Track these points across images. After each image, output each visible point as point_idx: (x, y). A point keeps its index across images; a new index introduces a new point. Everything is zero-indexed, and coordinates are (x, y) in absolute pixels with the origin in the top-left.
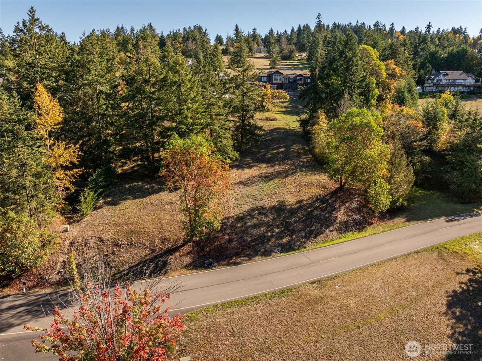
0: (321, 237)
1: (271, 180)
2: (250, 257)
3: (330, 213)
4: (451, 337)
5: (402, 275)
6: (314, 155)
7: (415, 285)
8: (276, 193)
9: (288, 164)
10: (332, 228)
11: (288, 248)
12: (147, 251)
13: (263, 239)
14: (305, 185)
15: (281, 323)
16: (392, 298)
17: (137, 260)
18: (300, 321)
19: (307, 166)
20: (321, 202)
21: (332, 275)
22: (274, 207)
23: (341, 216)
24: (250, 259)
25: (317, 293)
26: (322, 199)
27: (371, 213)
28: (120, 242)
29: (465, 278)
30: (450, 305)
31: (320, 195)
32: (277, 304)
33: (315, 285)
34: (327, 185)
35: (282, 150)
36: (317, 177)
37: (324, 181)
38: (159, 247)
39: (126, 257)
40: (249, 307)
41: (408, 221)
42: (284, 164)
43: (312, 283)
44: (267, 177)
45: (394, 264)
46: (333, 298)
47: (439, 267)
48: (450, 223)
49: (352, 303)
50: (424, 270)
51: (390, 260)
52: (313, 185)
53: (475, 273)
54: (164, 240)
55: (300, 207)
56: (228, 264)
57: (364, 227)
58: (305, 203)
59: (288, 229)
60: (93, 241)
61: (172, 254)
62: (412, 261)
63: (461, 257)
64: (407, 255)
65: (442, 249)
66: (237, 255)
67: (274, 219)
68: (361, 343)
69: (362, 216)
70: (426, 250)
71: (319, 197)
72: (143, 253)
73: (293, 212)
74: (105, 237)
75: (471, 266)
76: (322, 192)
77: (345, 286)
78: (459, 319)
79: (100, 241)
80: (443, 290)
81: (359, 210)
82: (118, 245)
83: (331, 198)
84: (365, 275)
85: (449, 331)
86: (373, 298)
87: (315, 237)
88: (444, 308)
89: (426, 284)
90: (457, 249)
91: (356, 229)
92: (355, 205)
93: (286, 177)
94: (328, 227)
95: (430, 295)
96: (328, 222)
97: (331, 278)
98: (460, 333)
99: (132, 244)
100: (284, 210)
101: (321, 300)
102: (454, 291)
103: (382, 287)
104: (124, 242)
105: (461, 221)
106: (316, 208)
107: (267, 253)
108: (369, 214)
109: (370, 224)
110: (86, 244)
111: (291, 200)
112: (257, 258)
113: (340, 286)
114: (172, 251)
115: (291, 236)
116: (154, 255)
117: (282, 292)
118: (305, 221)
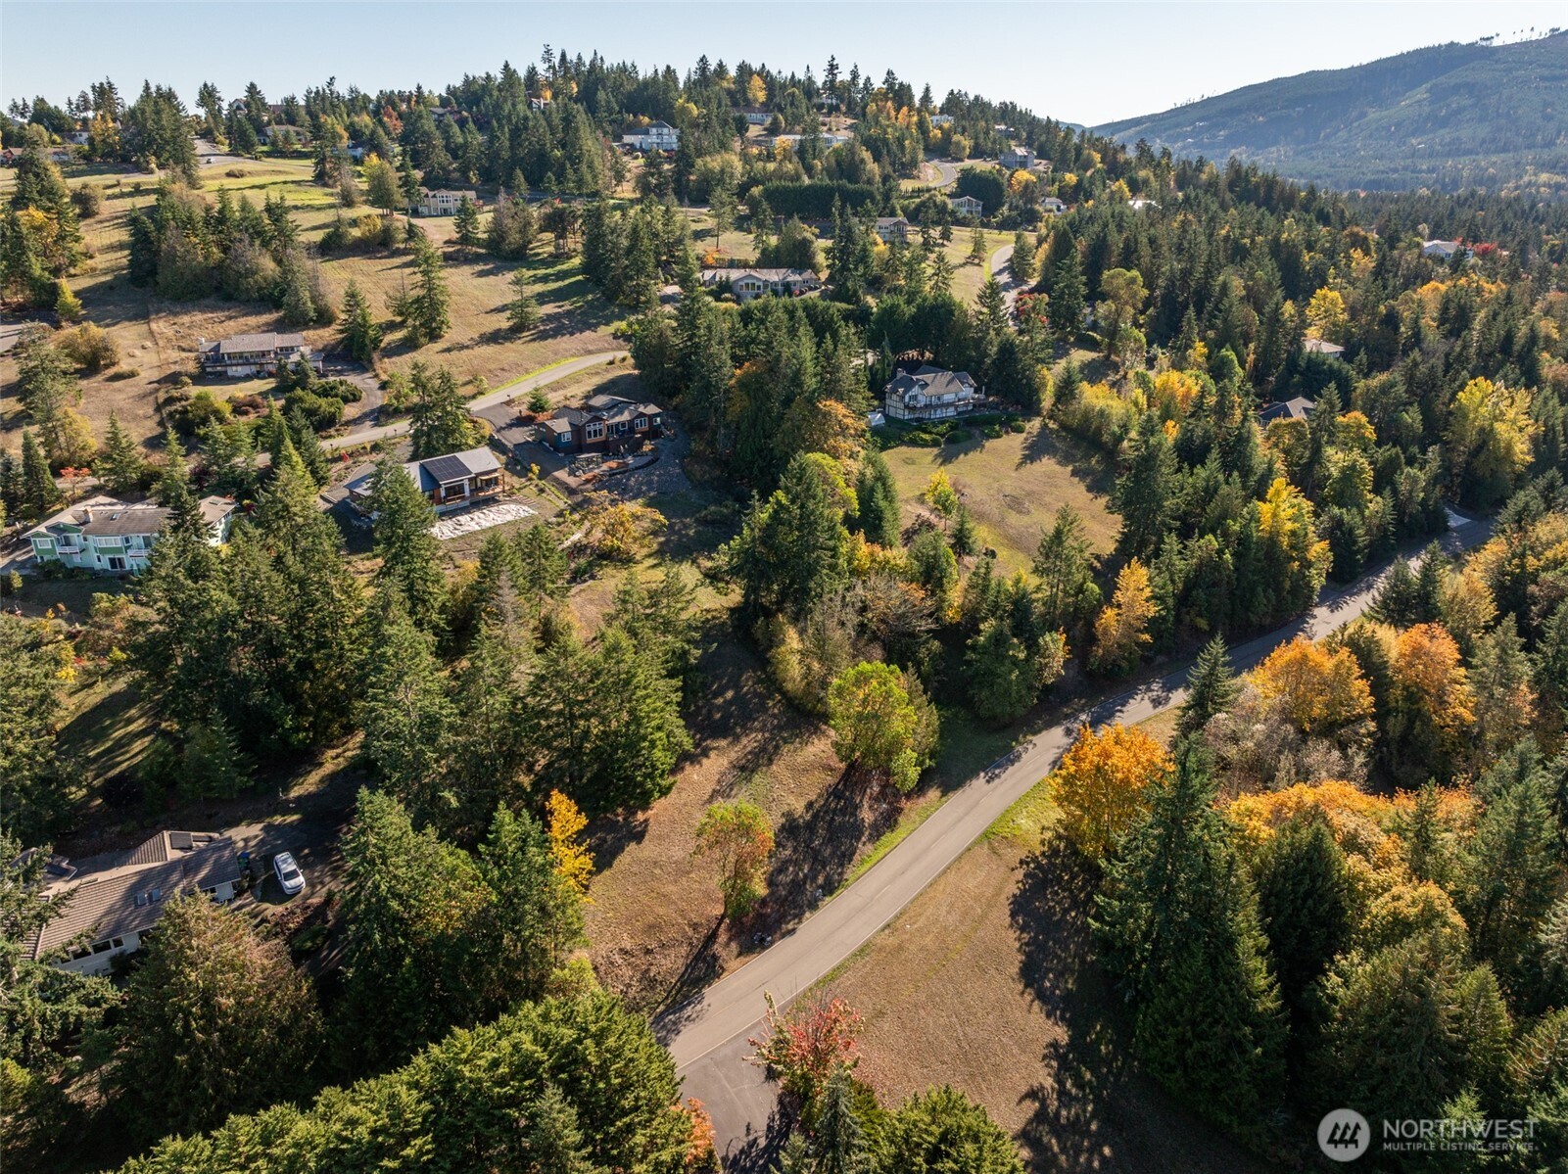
0: (857, 857)
1: (752, 771)
2: (799, 917)
3: (854, 814)
4: (1019, 950)
5: (962, 890)
7: (976, 899)
8: (774, 799)
9: (757, 730)
10: (863, 839)
11: (829, 888)
12: (685, 948)
13: (797, 886)
14: (803, 770)
15: (878, 984)
16: (961, 922)
17: (680, 964)
18: (893, 977)
19: (788, 727)
20: (835, 798)
21: (897, 914)
22: (784, 827)
23: (867, 815)
24: (800, 922)
25: (893, 941)
26: (835, 793)
27: (898, 794)
28: (649, 947)
29: (1020, 874)
30: (1013, 915)
31: (830, 786)
32: (864, 966)
33: (887, 932)
34: (832, 764)
35: (730, 694)
36: (810, 748)
37: (825, 755)
38: (697, 938)
39: (668, 963)
40: (841, 979)
41: (944, 793)
42: (752, 730)
43: (883, 930)
44: (743, 769)
45: (952, 876)
46: (910, 941)
47: (994, 866)
48: (992, 784)
49: (928, 940)
50: (981, 875)
51: (944, 872)
52: (812, 766)
53: (1028, 864)
54: (695, 926)
55: (815, 816)
56: (783, 936)
57: (896, 821)
58: (816, 805)
59: (817, 861)
60: (617, 956)
61: (714, 943)
62: (965, 866)
63: (1009, 842)
64: (959, 858)
65: (991, 836)
66: (782, 919)
67: (795, 850)
68: (951, 980)
69: (888, 804)
70: (975, 843)
71: (830, 790)
72: (683, 951)
73: (810, 827)
74: (628, 945)
75: (1023, 854)
77: (915, 923)
78: (1023, 929)
79: (625, 954)
80: (1003, 896)
81: (882, 796)
82: (648, 952)
83: (845, 787)
84: (928, 902)
85: (1017, 945)
86: (945, 928)
87: (850, 860)
88: (1008, 920)
89: (987, 894)
90: (1006, 832)
91: (888, 828)
92: (876, 789)
93: (770, 761)
94: (858, 839)
95: (993, 907)
96: (855, 831)
97: (897, 918)
98: (1027, 944)
99: (664, 944)
100: (798, 827)
101: (900, 948)
102: (1014, 896)
103: (949, 912)
104: (652, 945)
105: (1003, 776)
106: (834, 811)
107: (813, 905)
108: (895, 796)
109: (900, 811)
110: (612, 963)
111: (798, 806)
112: (807, 914)
113: (910, 925)
114: (712, 938)
115: (824, 867)
116: (696, 951)
117: (861, 951)
118: (830, 840)
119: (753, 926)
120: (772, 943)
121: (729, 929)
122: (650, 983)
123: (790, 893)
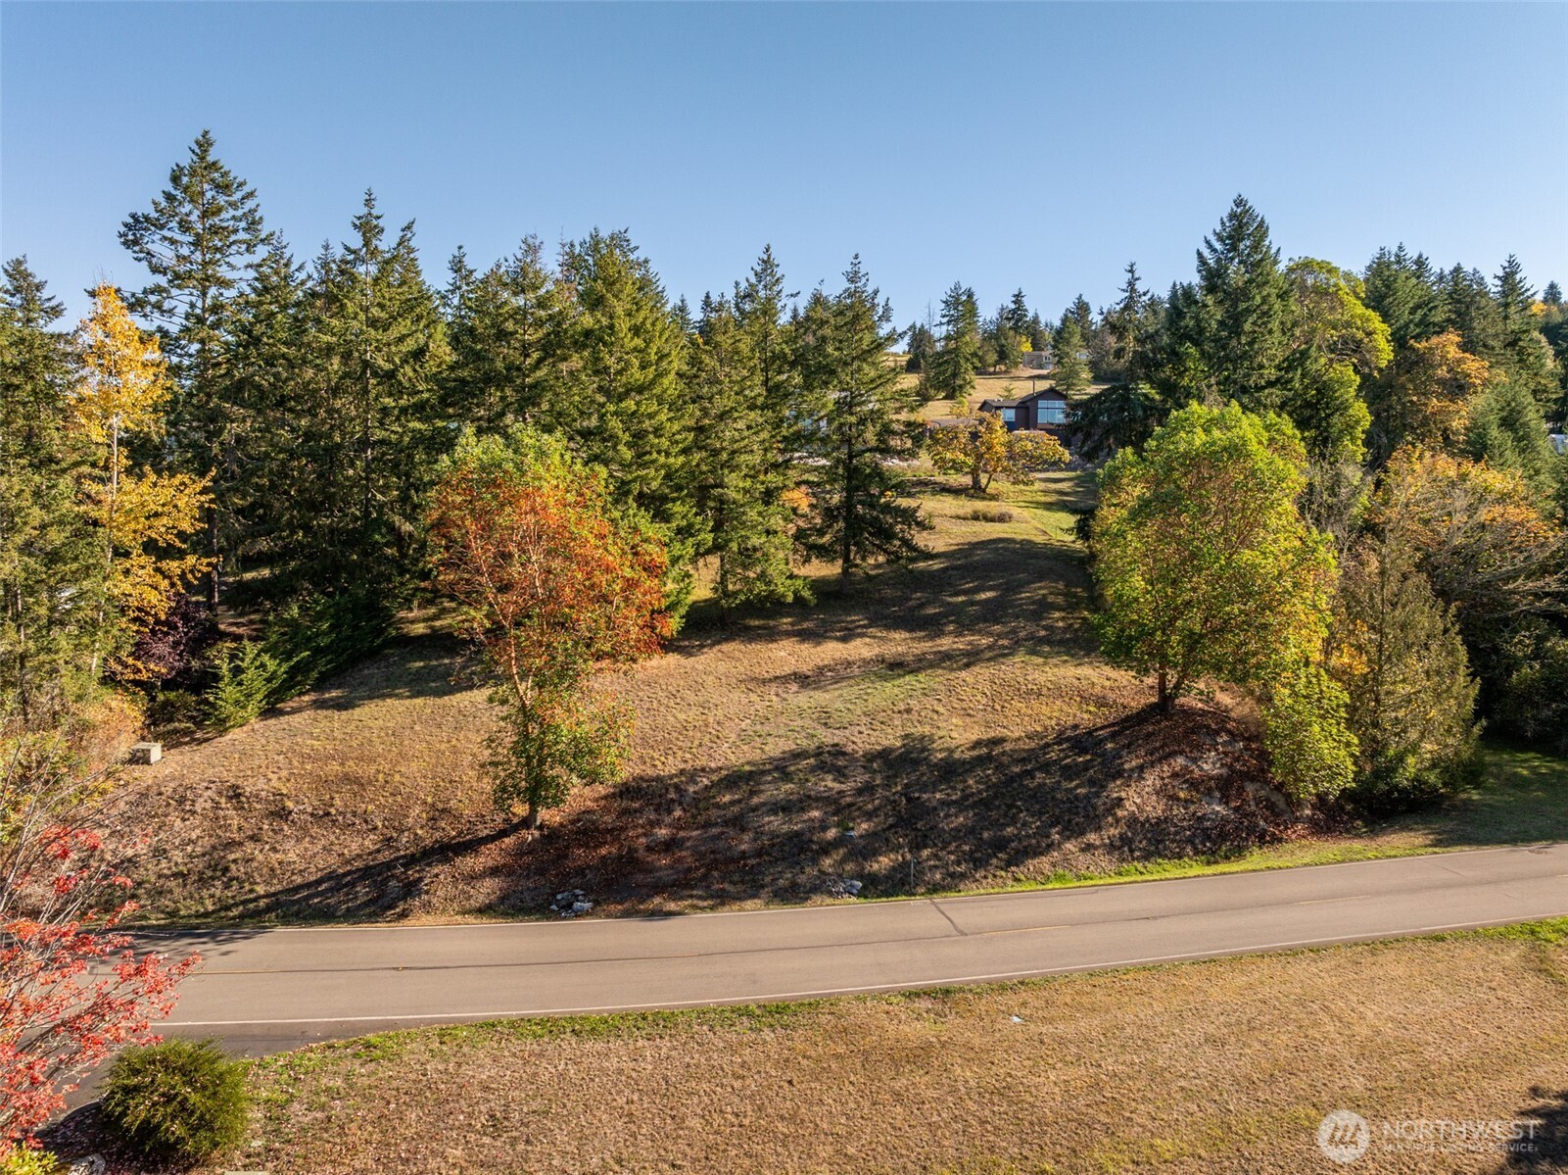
0: (1044, 863)
1: (911, 672)
2: (722, 899)
3: (1098, 784)
5: (1325, 1008)
7: (1372, 1051)
8: (908, 711)
9: (991, 634)
10: (1092, 837)
11: (892, 886)
12: (370, 842)
13: (799, 848)
14: (1030, 692)
15: (710, 1113)
17: (318, 867)
18: (792, 1118)
19: (1061, 642)
20: (1071, 748)
21: (1010, 978)
22: (884, 754)
23: (1140, 799)
25: (918, 1030)
26: (1081, 741)
27: (1281, 804)
28: (290, 804)
31: (1075, 727)
33: (924, 1004)
34: (1111, 696)
35: (987, 596)
36: (1085, 671)
37: (1107, 684)
38: (416, 833)
39: (292, 853)
41: (1437, 844)
42: (976, 631)
43: (912, 995)
44: (899, 664)
46: (973, 1055)
47: (1515, 999)
49: (1051, 1081)
50: (1443, 1002)
52: (1058, 692)
55: (980, 761)
56: (627, 914)
57: (1238, 849)
58: (1008, 747)
59: (910, 827)
61: (447, 860)
62: (1393, 966)
65: (1552, 936)
67: (866, 789)
69: (1236, 809)
70: (1474, 933)
71: (1069, 733)
72: (354, 846)
73: (951, 770)
76: (1086, 716)
77: (1051, 1021)
79: (230, 798)
81: (1225, 786)
83: (1113, 736)
84: (1157, 993)
86: (1156, 1075)
87: (1013, 862)
89: (1430, 1053)
91: (1197, 852)
92: (1210, 765)
93: (967, 666)
94: (1075, 831)
95: (1434, 1094)
96: (1077, 815)
97: (1000, 987)
99: (328, 814)
100: (919, 762)
101: (920, 1056)
103: (1213, 1041)
104: (301, 806)
106: (1046, 766)
107: (793, 895)
108: (1271, 806)
109: (1265, 838)
110: (182, 800)
111: (957, 734)
112: (754, 903)
113: (1025, 1019)
114: (446, 851)
115: (916, 847)
116: (385, 856)
118: (985, 804)
119: (581, 871)
121: (522, 851)
123: (759, 853)
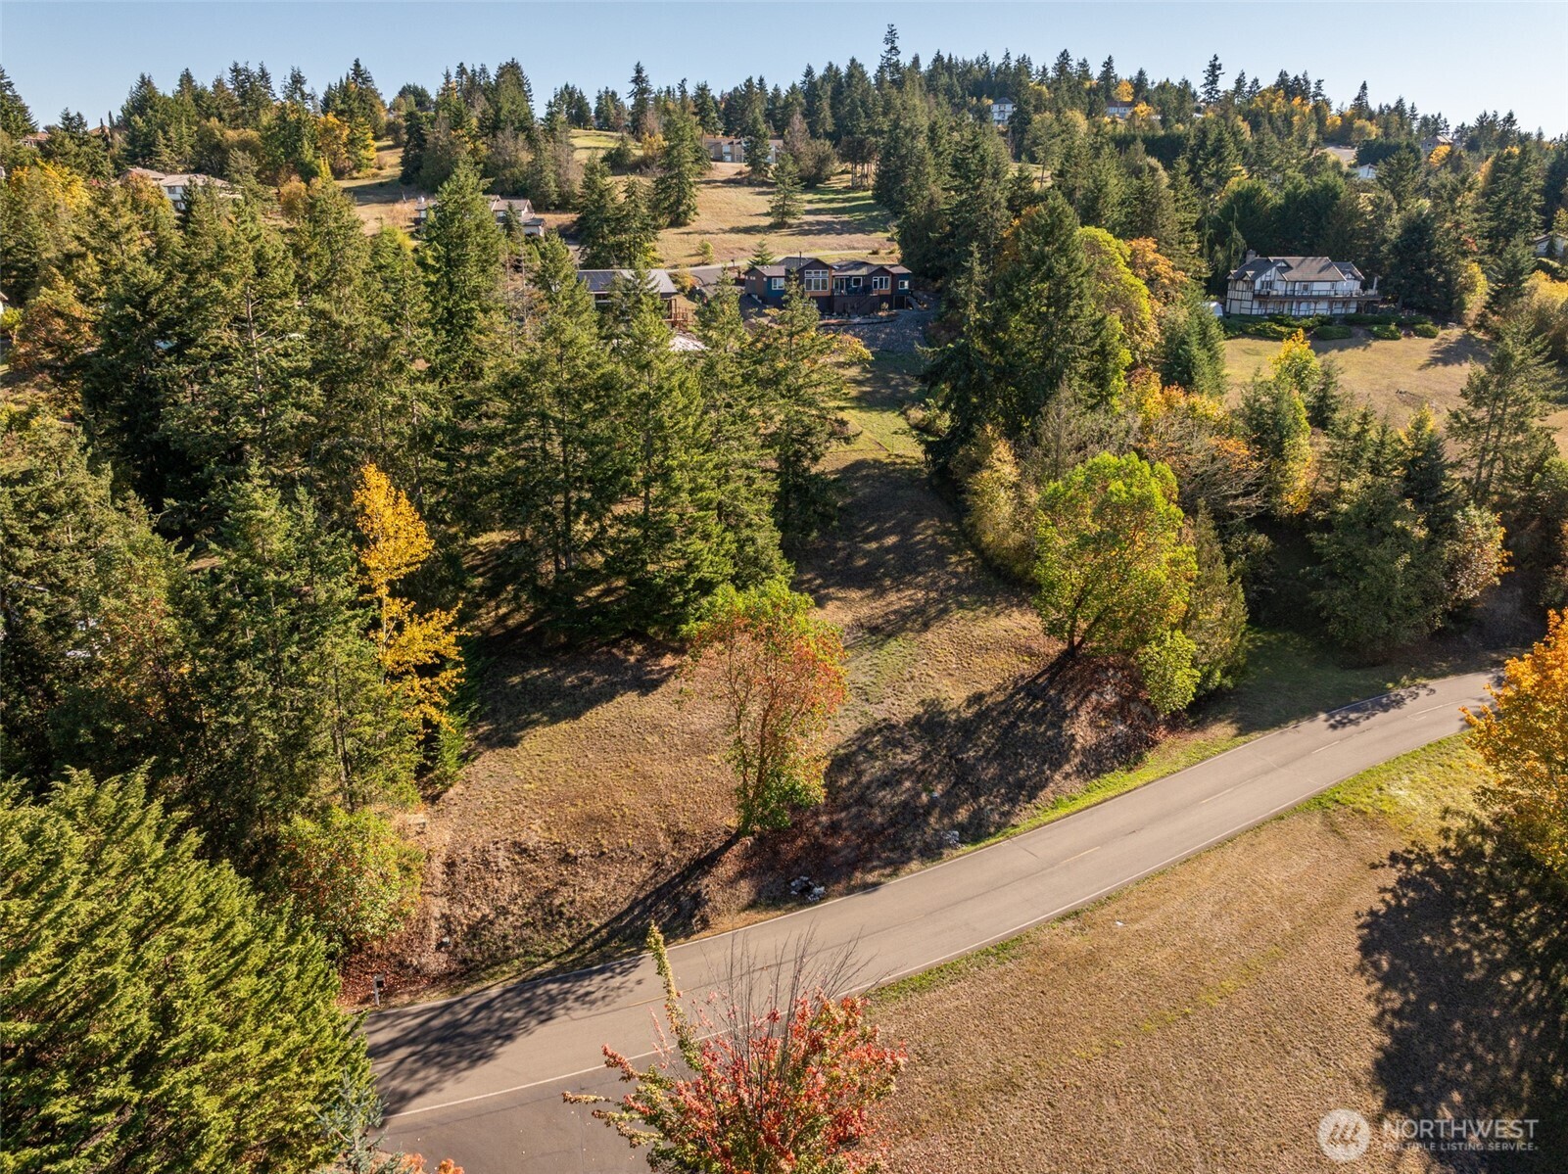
0: (1046, 794)
1: (889, 636)
2: (896, 866)
3: (1056, 725)
4: (1377, 1022)
5: (1253, 881)
6: (980, 551)
7: (1286, 904)
8: (912, 678)
9: (918, 587)
10: (1067, 768)
11: (975, 832)
12: (645, 870)
13: (910, 815)
14: (980, 648)
15: (1020, 1022)
16: (1242, 939)
17: (623, 897)
18: (1060, 1014)
19: (968, 591)
20: (1028, 695)
21: (1100, 896)
22: (917, 719)
23: (1082, 732)
24: (895, 874)
25: (1079, 943)
26: (1030, 689)
27: (1149, 714)
28: (572, 851)
29: (1390, 877)
30: (1367, 948)
31: (1022, 677)
32: (1000, 978)
33: (1069, 924)
34: (1035, 646)
35: (891, 540)
36: (1003, 622)
37: (1026, 634)
38: (675, 858)
39: (596, 889)
40: (940, 992)
41: (1244, 731)
42: (909, 585)
43: (1063, 918)
44: (874, 630)
45: (1233, 855)
46: (1116, 952)
47: (1330, 854)
48: (1340, 732)
49: (1159, 959)
50: (1301, 864)
51: (1221, 845)
52: (997, 646)
53: (1409, 863)
54: (678, 837)
55: (981, 716)
56: (851, 891)
57: (1140, 757)
58: (990, 701)
59: (964, 780)
60: (501, 853)
61: (706, 873)
62: (1268, 843)
63: (1374, 822)
64: (1257, 828)
65: (1329, 804)
66: (860, 861)
67: (926, 757)
68: (1198, 1050)
69: (1130, 726)
70: (1294, 810)
71: (1021, 683)
72: (637, 874)
73: (967, 730)
74: (533, 838)
75: (1400, 845)
76: (1025, 666)
77: (1136, 921)
78: (1389, 981)
79: (519, 853)
80: (1346, 912)
81: (1121, 710)
82: (567, 859)
83: (1051, 681)
84: (1174, 889)
85: (1372, 1010)
86: (1203, 943)
87: (1031, 797)
88: (1355, 956)
89: (1309, 899)
90: (1363, 802)
91: (1120, 764)
92: (1110, 698)
93: (926, 626)
94: (1056, 766)
95: (1320, 925)
96: (1056, 753)
97: (1100, 903)
98: (1397, 1014)
99: (603, 853)
100: (943, 725)
101: (1091, 960)
102: (1372, 913)
103: (1217, 916)
104: (581, 848)
105: (1364, 724)
106: (1020, 715)
107: (932, 852)
108: (1145, 718)
109: (1152, 744)
110: (486, 863)
111: (955, 696)
112: (914, 865)
113: (1124, 921)
114: (705, 863)
115: (975, 796)
116: (662, 879)
117: (1002, 949)
118: (999, 755)
119: (796, 861)
120: (823, 898)
121: (748, 856)
122: (549, 916)
123: (892, 823)
